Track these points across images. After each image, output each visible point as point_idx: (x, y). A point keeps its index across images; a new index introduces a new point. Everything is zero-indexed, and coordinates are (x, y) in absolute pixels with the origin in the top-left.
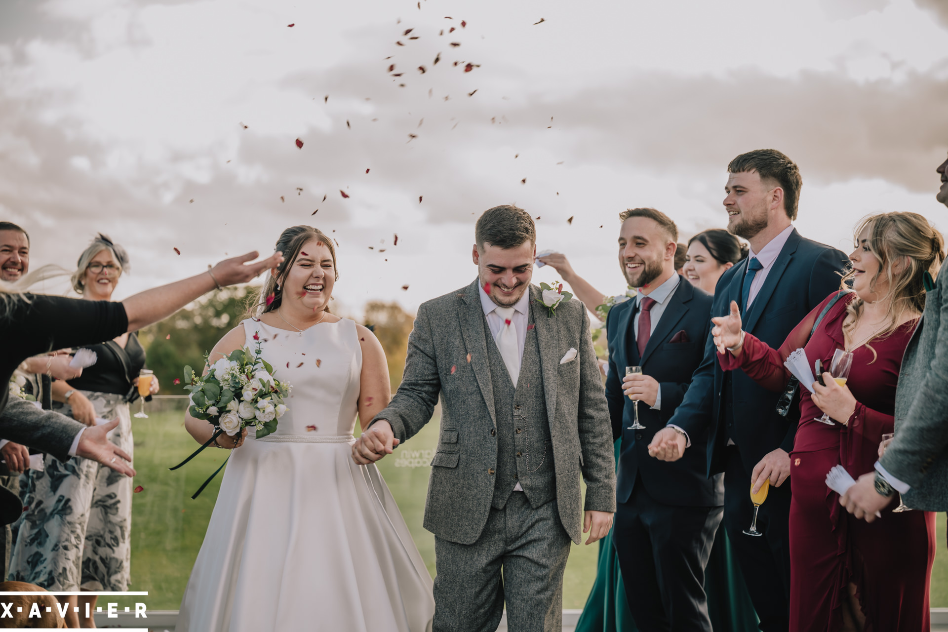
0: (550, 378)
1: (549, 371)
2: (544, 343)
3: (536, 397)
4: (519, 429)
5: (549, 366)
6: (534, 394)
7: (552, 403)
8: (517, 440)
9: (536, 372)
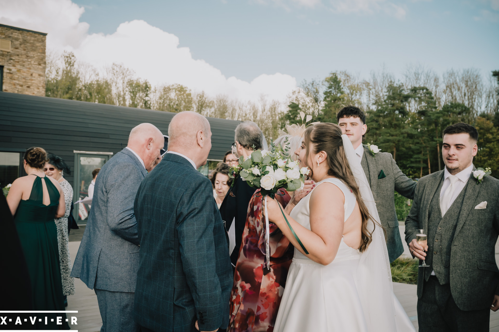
0: (463, 214)
2: (467, 196)
3: (453, 225)
7: (459, 227)
8: (434, 245)
9: (457, 212)
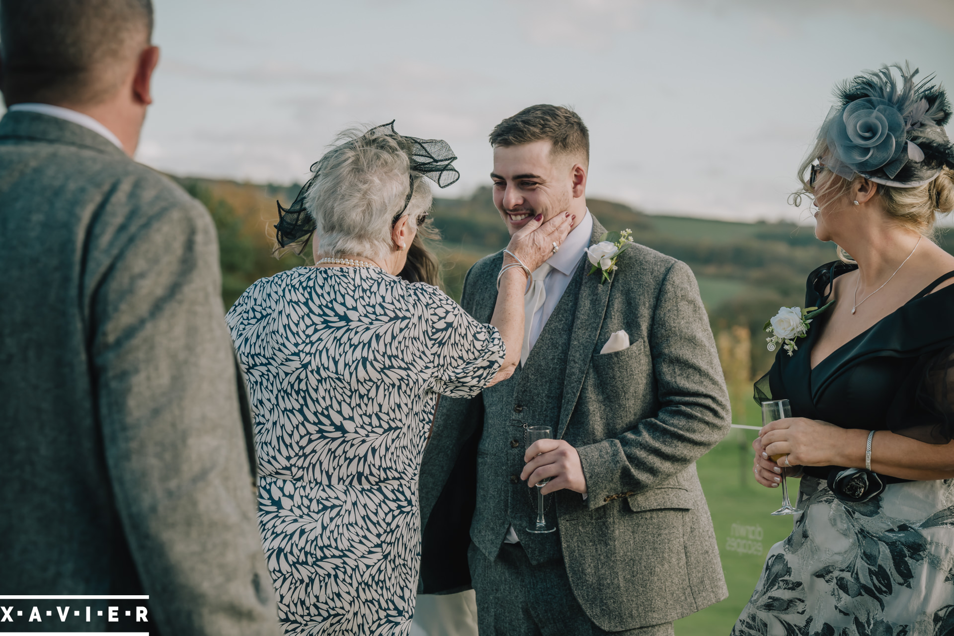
1: (575, 363)
4: (516, 441)
5: (578, 355)
6: (546, 392)
